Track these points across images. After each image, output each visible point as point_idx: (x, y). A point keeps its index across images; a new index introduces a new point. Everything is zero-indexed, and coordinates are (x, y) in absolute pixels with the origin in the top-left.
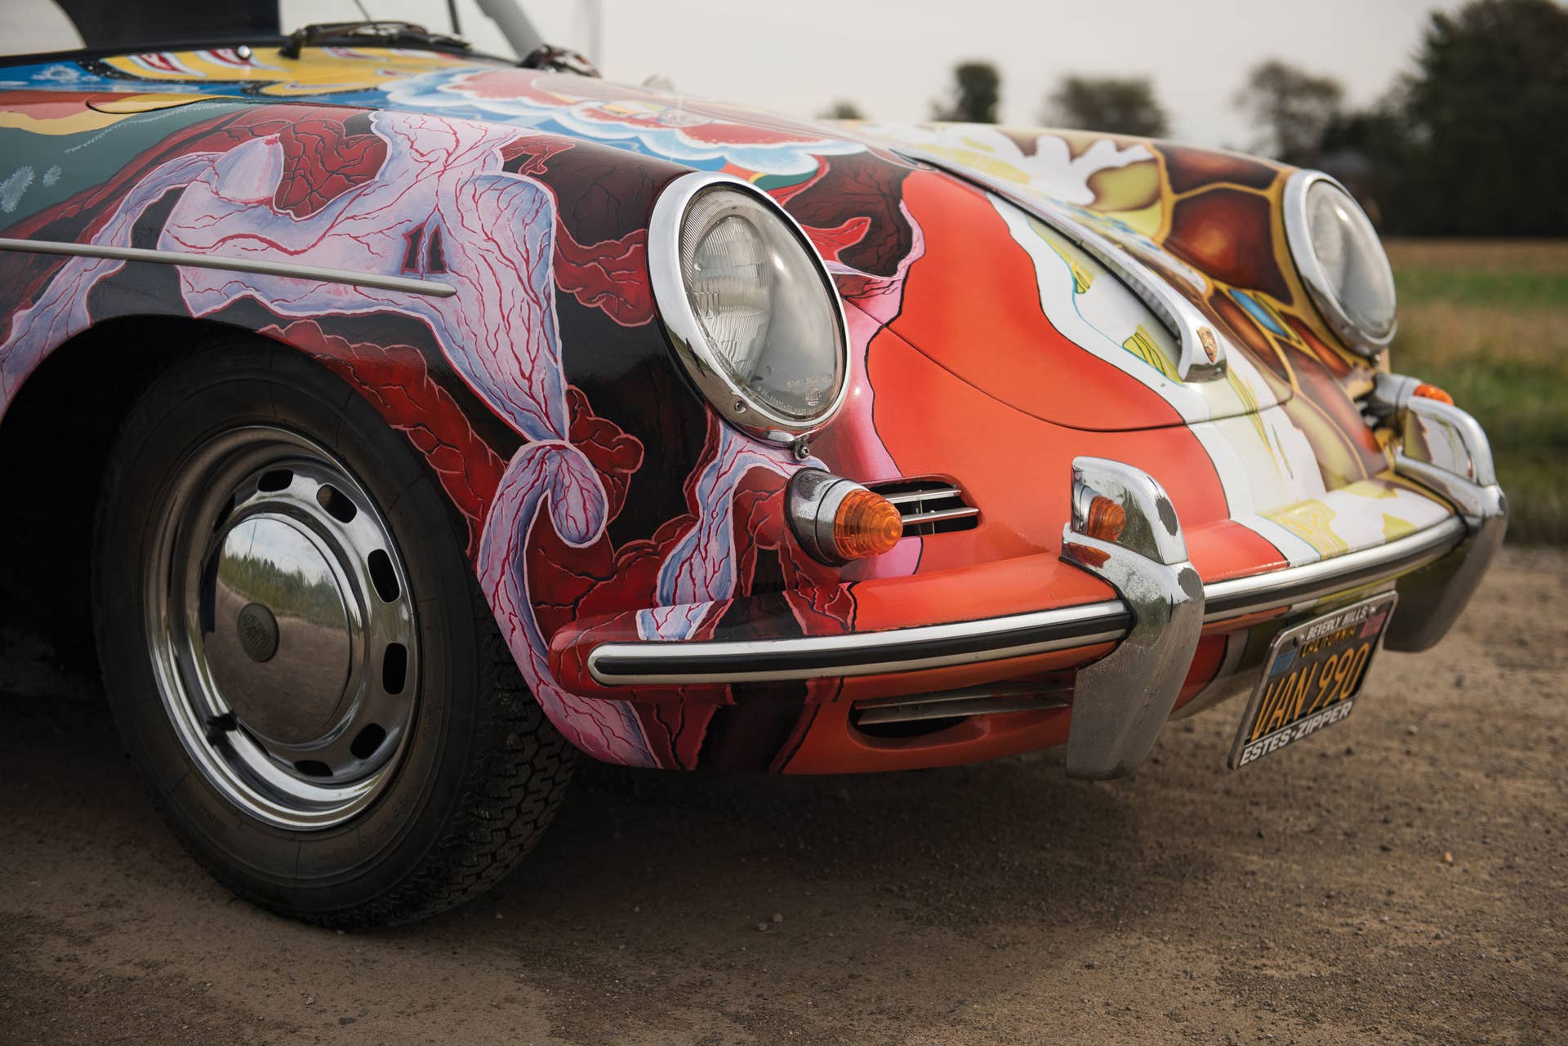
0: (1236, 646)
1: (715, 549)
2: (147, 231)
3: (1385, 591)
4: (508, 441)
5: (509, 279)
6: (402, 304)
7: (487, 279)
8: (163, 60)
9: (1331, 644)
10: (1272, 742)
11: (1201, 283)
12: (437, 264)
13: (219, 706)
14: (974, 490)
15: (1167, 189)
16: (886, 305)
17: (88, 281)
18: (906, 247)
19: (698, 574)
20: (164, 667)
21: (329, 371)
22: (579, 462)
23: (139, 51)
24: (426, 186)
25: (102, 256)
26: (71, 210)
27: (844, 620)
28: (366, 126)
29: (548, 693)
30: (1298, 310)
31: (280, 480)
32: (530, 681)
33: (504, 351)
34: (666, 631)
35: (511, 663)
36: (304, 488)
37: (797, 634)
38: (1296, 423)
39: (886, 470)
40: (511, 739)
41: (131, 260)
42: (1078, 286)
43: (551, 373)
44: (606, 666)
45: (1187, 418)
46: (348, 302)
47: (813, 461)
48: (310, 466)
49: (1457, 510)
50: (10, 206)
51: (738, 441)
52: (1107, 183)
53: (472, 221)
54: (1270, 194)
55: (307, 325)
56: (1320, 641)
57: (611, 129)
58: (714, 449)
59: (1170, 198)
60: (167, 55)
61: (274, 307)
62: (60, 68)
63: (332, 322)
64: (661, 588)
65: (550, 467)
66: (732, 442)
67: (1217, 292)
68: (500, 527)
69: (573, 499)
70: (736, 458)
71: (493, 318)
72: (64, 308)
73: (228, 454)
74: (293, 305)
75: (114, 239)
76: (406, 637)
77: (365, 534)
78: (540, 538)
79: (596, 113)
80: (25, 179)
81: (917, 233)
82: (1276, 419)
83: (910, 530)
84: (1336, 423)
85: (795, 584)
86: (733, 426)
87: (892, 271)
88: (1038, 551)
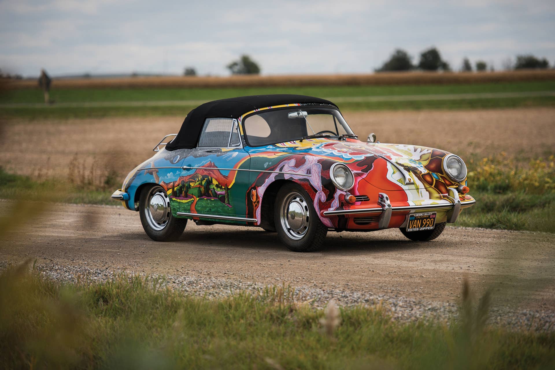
1: (337, 202)
2: (281, 170)
3: (434, 211)
4: (316, 191)
5: (317, 175)
6: (306, 177)
7: (315, 174)
8: (283, 144)
9: (423, 217)
10: (414, 229)
11: (426, 172)
12: (310, 173)
13: (289, 227)
14: (369, 196)
15: (430, 157)
16: (365, 176)
17: (274, 175)
18: (371, 169)
19: (335, 205)
20: (282, 222)
21: (299, 185)
22: (323, 193)
23: (280, 143)
24: (309, 164)
25: (276, 173)
26: (272, 167)
27: (349, 208)
28: (304, 157)
29: (322, 219)
31: (295, 198)
33: (316, 182)
34: (331, 210)
35: (317, 215)
36: (298, 199)
37: (344, 210)
38: (428, 191)
39: (358, 194)
40: (319, 225)
41: (279, 173)
42: (393, 173)
43: (320, 185)
44: (325, 214)
45: (404, 189)
46: (301, 177)
47: (348, 193)
48: (298, 196)
49: (454, 203)
50: (265, 167)
51: (339, 191)
52: (423, 156)
53: (314, 168)
54: (443, 158)
55: (297, 180)
56: (420, 217)
58: (336, 192)
59: (430, 159)
60: (284, 143)
61: (294, 178)
62: (270, 146)
63: (300, 179)
64: (331, 206)
65: (320, 194)
67: (428, 173)
68: (316, 201)
69: (323, 197)
70: (339, 192)
71: (315, 178)
72: (271, 179)
73: (290, 195)
74: (296, 178)
75: (277, 171)
76: (308, 216)
77: (304, 204)
78: (320, 201)
79: (339, 151)
80: (267, 163)
81: (373, 167)
82: (423, 190)
83: (360, 200)
84: (439, 191)
85: (345, 205)
86: (339, 189)
87: (367, 172)
88: (375, 203)
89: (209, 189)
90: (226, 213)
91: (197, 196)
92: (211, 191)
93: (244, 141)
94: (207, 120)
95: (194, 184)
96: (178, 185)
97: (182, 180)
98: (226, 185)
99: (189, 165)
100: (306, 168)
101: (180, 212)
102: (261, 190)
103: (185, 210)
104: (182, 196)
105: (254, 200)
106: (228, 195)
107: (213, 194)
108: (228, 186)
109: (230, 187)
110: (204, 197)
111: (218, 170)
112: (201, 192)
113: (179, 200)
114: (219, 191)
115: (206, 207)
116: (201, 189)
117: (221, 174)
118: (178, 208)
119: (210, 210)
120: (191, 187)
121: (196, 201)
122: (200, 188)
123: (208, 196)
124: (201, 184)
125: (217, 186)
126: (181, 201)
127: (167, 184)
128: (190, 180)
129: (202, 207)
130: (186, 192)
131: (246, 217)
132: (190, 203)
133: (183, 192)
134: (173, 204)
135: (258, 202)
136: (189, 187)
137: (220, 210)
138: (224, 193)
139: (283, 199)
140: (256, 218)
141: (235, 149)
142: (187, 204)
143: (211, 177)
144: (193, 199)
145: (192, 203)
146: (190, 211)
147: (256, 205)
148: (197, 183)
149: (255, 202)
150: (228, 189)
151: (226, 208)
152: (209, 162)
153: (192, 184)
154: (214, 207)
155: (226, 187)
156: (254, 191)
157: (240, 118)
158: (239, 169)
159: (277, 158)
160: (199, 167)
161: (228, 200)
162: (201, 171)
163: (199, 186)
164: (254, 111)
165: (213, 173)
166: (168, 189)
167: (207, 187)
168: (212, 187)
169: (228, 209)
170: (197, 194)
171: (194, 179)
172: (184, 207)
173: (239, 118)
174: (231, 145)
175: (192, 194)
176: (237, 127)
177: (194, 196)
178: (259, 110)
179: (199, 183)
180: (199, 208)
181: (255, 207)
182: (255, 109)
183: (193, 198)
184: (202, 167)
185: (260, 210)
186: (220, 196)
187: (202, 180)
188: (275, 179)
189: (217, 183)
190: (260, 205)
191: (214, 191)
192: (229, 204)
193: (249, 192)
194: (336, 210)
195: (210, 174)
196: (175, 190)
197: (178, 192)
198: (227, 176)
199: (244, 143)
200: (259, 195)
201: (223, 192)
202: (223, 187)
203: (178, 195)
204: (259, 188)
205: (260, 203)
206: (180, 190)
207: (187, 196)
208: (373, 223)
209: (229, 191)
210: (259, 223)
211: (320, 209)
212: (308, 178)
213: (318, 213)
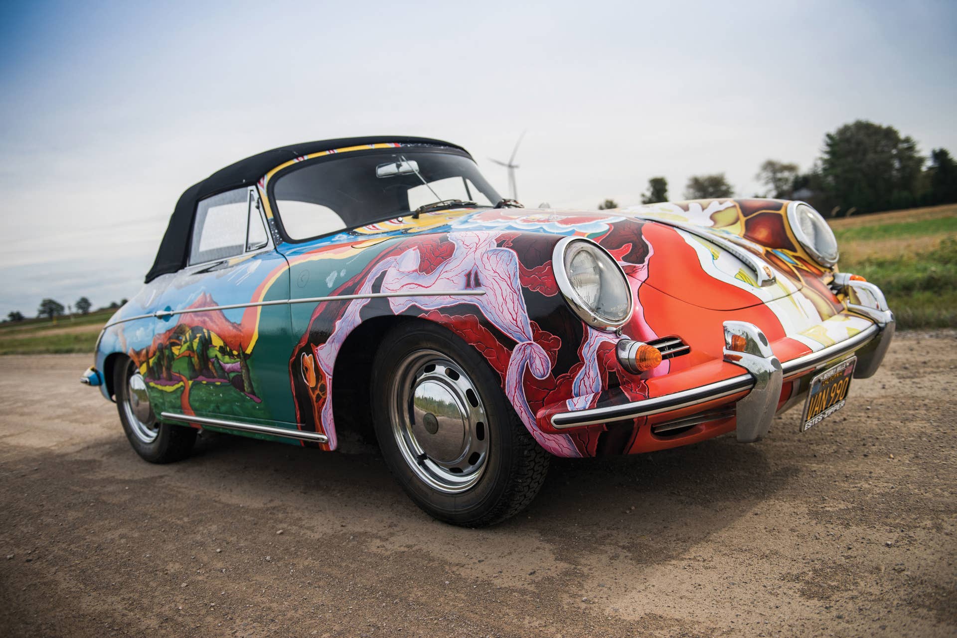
0: (796, 385)
1: (592, 374)
2: (376, 287)
3: (851, 357)
4: (511, 344)
5: (504, 285)
6: (467, 300)
7: (496, 286)
8: (374, 226)
9: (833, 380)
10: (815, 420)
11: (761, 249)
12: (478, 284)
13: (420, 451)
14: (686, 339)
15: (741, 216)
16: (643, 275)
17: (359, 307)
18: (647, 252)
19: (587, 384)
20: (399, 439)
21: (444, 327)
22: (538, 348)
23: (365, 225)
24: (471, 256)
25: (363, 298)
26: (350, 284)
27: (645, 394)
28: (446, 239)
29: (537, 434)
30: (800, 253)
31: (431, 368)
32: (531, 430)
33: (506, 312)
34: (579, 406)
36: (440, 370)
37: (627, 401)
38: (806, 297)
39: (652, 336)
40: (526, 452)
41: (372, 298)
42: (714, 257)
43: (523, 317)
44: (558, 422)
45: (764, 301)
46: (448, 302)
47: (624, 336)
48: (442, 362)
49: (875, 322)
50: (330, 285)
51: (595, 333)
52: (718, 216)
53: (488, 267)
54: (782, 212)
55: (434, 312)
56: (829, 379)
57: (531, 225)
58: (587, 337)
59: (743, 219)
61: (423, 307)
62: (340, 235)
63: (443, 310)
64: (574, 389)
65: (528, 351)
66: (593, 333)
67: (767, 251)
68: (512, 376)
69: (538, 362)
70: (596, 339)
71: (500, 300)
72: (352, 318)
73: (413, 361)
74: (429, 305)
75: (366, 291)
76: (483, 420)
77: (464, 384)
78: (527, 378)
80: (334, 275)
81: (650, 246)
82: (798, 296)
83: (664, 357)
84: (821, 294)
85: (624, 383)
86: (593, 327)
87: (643, 262)
88: (714, 358)
89: (208, 359)
90: (251, 415)
91: (188, 377)
92: (213, 364)
93: (275, 233)
94: (202, 205)
95: (180, 349)
96: (154, 354)
97: (158, 342)
98: (241, 347)
99: (168, 309)
100: (459, 270)
101: (165, 411)
102: (327, 354)
103: (174, 408)
104: (163, 378)
105: (312, 383)
106: (248, 371)
107: (216, 371)
108: (246, 349)
109: (249, 351)
110: (201, 378)
111: (219, 309)
112: (194, 366)
113: (160, 387)
114: (228, 363)
115: (208, 402)
116: (193, 359)
117: (227, 320)
118: (162, 404)
119: (218, 407)
120: (175, 357)
121: (187, 389)
122: (190, 357)
123: (209, 375)
124: (190, 348)
125: (222, 350)
126: (164, 388)
127: (138, 353)
128: (172, 341)
129: (201, 401)
130: (169, 369)
131: (297, 428)
132: (179, 393)
133: (164, 369)
134: (152, 394)
135: (323, 388)
136: (172, 357)
137: (236, 408)
138: (239, 366)
139: (394, 372)
140: (323, 433)
141: (258, 254)
142: (174, 396)
143: (208, 330)
144: (181, 383)
145: (183, 392)
146: (181, 410)
147: (318, 397)
148: (185, 347)
149: (314, 389)
150: (246, 357)
151: (249, 405)
152: (202, 294)
153: (176, 350)
154: (224, 401)
155: (241, 352)
156: (308, 360)
157: (261, 181)
158: (264, 301)
159: (361, 257)
160: (185, 308)
161: (251, 385)
162: (189, 317)
163: (187, 353)
164: (295, 161)
165: (211, 319)
166: (141, 363)
167: (203, 355)
168: (212, 353)
169: (254, 407)
170: (187, 372)
171: (178, 338)
172: (171, 402)
173: (260, 183)
174: (250, 249)
175: (179, 374)
176: (258, 202)
177: (183, 378)
178: (306, 158)
179: (188, 347)
180: (197, 404)
181: (317, 401)
182: (297, 157)
183: (182, 381)
184: (191, 307)
185: (331, 411)
186: (232, 375)
187: (192, 340)
188: (361, 316)
189: (222, 344)
190: (329, 397)
191: (219, 362)
192: (253, 393)
193: (295, 360)
194: (598, 407)
195: (204, 322)
196: (151, 364)
197: (155, 369)
198: (239, 322)
199: (276, 238)
200: (323, 368)
201: (237, 364)
202: (235, 353)
203: (157, 375)
204: (321, 349)
205: (328, 392)
206: (159, 364)
207: (170, 378)
208: (706, 425)
209: (248, 362)
210: (333, 446)
211: (534, 403)
212: (472, 300)
213: (525, 418)
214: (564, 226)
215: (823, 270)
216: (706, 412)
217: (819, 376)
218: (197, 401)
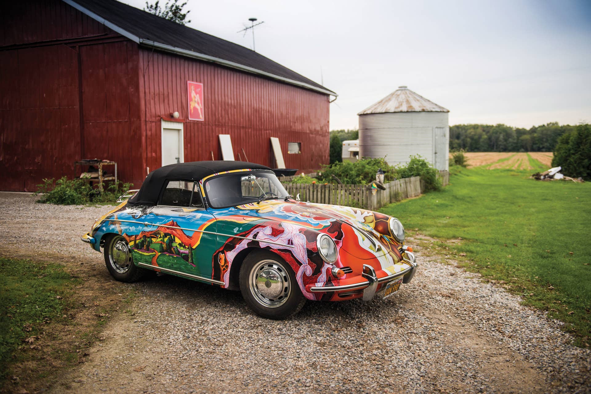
0: (383, 285)
1: (324, 276)
2: (255, 236)
3: (402, 277)
4: (301, 264)
5: (301, 246)
6: (288, 248)
7: (298, 246)
8: (243, 206)
10: (387, 296)
11: (378, 235)
12: (292, 244)
14: (352, 267)
15: (374, 220)
16: (341, 245)
17: (247, 242)
18: (342, 236)
19: (322, 279)
22: (309, 267)
23: (241, 205)
24: (290, 234)
25: (249, 239)
26: (244, 233)
27: (338, 284)
28: (280, 225)
29: (305, 292)
30: (392, 237)
32: (302, 290)
33: (300, 254)
34: (319, 286)
35: (300, 289)
37: (333, 286)
38: (390, 255)
39: (342, 266)
41: (253, 240)
42: (363, 240)
43: (306, 258)
44: (312, 289)
45: (377, 257)
46: (281, 247)
47: (334, 266)
49: (411, 266)
50: (235, 232)
52: (367, 218)
53: (296, 239)
54: (388, 221)
55: (276, 250)
56: (393, 284)
58: (324, 265)
59: (375, 221)
61: (272, 247)
62: (232, 208)
63: (279, 250)
64: (318, 280)
65: (306, 267)
66: (326, 264)
67: (381, 236)
68: (299, 274)
69: (308, 271)
70: (327, 266)
71: (299, 250)
72: (243, 245)
74: (274, 247)
75: (250, 237)
77: (283, 274)
78: (304, 275)
79: (302, 215)
80: (237, 228)
81: (343, 234)
82: (388, 255)
83: (345, 273)
84: (396, 254)
85: (333, 280)
86: (326, 263)
87: (341, 240)
88: (359, 275)
89: (172, 246)
90: (189, 270)
91: (159, 251)
92: (174, 249)
93: (206, 203)
95: (156, 240)
96: (140, 239)
97: (143, 234)
98: (190, 245)
99: (151, 222)
100: (286, 238)
101: (141, 262)
102: (231, 256)
103: (147, 262)
104: (144, 249)
105: (222, 264)
106: (192, 254)
107: (175, 252)
108: (192, 247)
109: (194, 247)
110: (166, 253)
111: (182, 230)
112: (163, 248)
113: (140, 252)
114: (182, 250)
115: (167, 262)
116: (163, 245)
117: (184, 234)
118: (140, 259)
119: (172, 265)
120: (153, 242)
121: (157, 256)
122: (161, 244)
123: (171, 252)
124: (163, 241)
125: (180, 244)
126: (143, 253)
127: (130, 236)
128: (152, 236)
129: (164, 261)
130: (148, 246)
131: (211, 278)
132: (151, 257)
133: (145, 246)
134: (135, 254)
135: (227, 267)
136: (151, 242)
140: (223, 281)
142: (148, 257)
143: (174, 236)
144: (154, 253)
145: (154, 257)
146: (151, 263)
147: (224, 269)
148: (159, 240)
149: (222, 266)
150: (192, 249)
151: (189, 267)
152: (172, 221)
153: (154, 240)
154: (176, 264)
155: (190, 247)
156: (222, 256)
157: (201, 182)
158: (204, 231)
159: (248, 224)
160: (162, 224)
161: (192, 259)
162: (163, 228)
163: (160, 242)
164: (214, 175)
165: (176, 232)
166: (131, 241)
167: (169, 244)
168: (174, 245)
169: (192, 268)
170: (159, 249)
171: (156, 235)
172: (145, 259)
175: (154, 249)
176: (199, 189)
177: (156, 251)
178: (219, 174)
179: (161, 240)
180: (161, 262)
181: (223, 271)
182: (215, 173)
184: (165, 225)
185: (229, 275)
186: (184, 254)
187: (164, 237)
188: (248, 245)
189: (180, 242)
190: (229, 270)
191: (177, 249)
192: (193, 263)
193: (216, 255)
194: (324, 286)
195: (172, 232)
196: (137, 242)
197: (140, 245)
198: (190, 236)
199: (207, 205)
200: (228, 259)
201: (187, 251)
202: (187, 247)
203: (140, 247)
204: (229, 253)
205: (229, 268)
206: (142, 243)
207: (148, 250)
208: (354, 295)
209: (193, 251)
210: (227, 286)
211: (305, 283)
212: (290, 249)
213: (301, 286)
214: (315, 221)
215: (399, 243)
216: (354, 291)
217: (390, 283)
218: (161, 261)
